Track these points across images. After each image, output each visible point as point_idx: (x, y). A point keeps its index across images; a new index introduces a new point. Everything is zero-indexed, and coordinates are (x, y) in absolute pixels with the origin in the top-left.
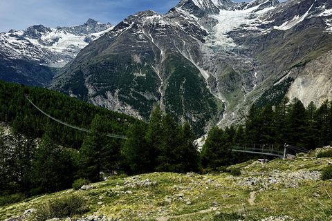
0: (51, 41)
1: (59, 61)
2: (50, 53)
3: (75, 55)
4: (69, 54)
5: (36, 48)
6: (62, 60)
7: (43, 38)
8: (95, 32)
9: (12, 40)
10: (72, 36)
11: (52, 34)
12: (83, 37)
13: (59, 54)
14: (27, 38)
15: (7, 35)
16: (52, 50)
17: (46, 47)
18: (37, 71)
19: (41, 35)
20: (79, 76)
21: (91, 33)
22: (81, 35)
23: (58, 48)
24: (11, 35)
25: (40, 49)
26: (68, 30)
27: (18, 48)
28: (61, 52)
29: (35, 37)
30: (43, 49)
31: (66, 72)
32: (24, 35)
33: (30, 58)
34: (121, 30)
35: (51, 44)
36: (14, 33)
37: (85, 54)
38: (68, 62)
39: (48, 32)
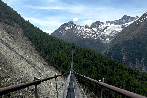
0: (103, 29)
1: (107, 40)
2: (102, 35)
3: (116, 36)
4: (112, 35)
5: (96, 32)
6: (109, 39)
7: (100, 28)
8: (128, 22)
9: (86, 29)
10: (115, 25)
11: (104, 25)
12: (121, 26)
13: (107, 35)
14: (92, 28)
15: (84, 27)
16: (104, 34)
17: (101, 32)
18: (95, 44)
19: (99, 26)
20: (117, 48)
21: (126, 23)
22: (120, 25)
23: (107, 33)
24: (85, 27)
25: (98, 33)
26: (112, 22)
27: (88, 33)
28: (108, 34)
29: (96, 27)
30: (99, 33)
31: (110, 45)
32: (91, 27)
33: (93, 38)
34: (145, 19)
35: (103, 31)
36: (87, 26)
37: (121, 35)
38: (111, 40)
39: (102, 24)
